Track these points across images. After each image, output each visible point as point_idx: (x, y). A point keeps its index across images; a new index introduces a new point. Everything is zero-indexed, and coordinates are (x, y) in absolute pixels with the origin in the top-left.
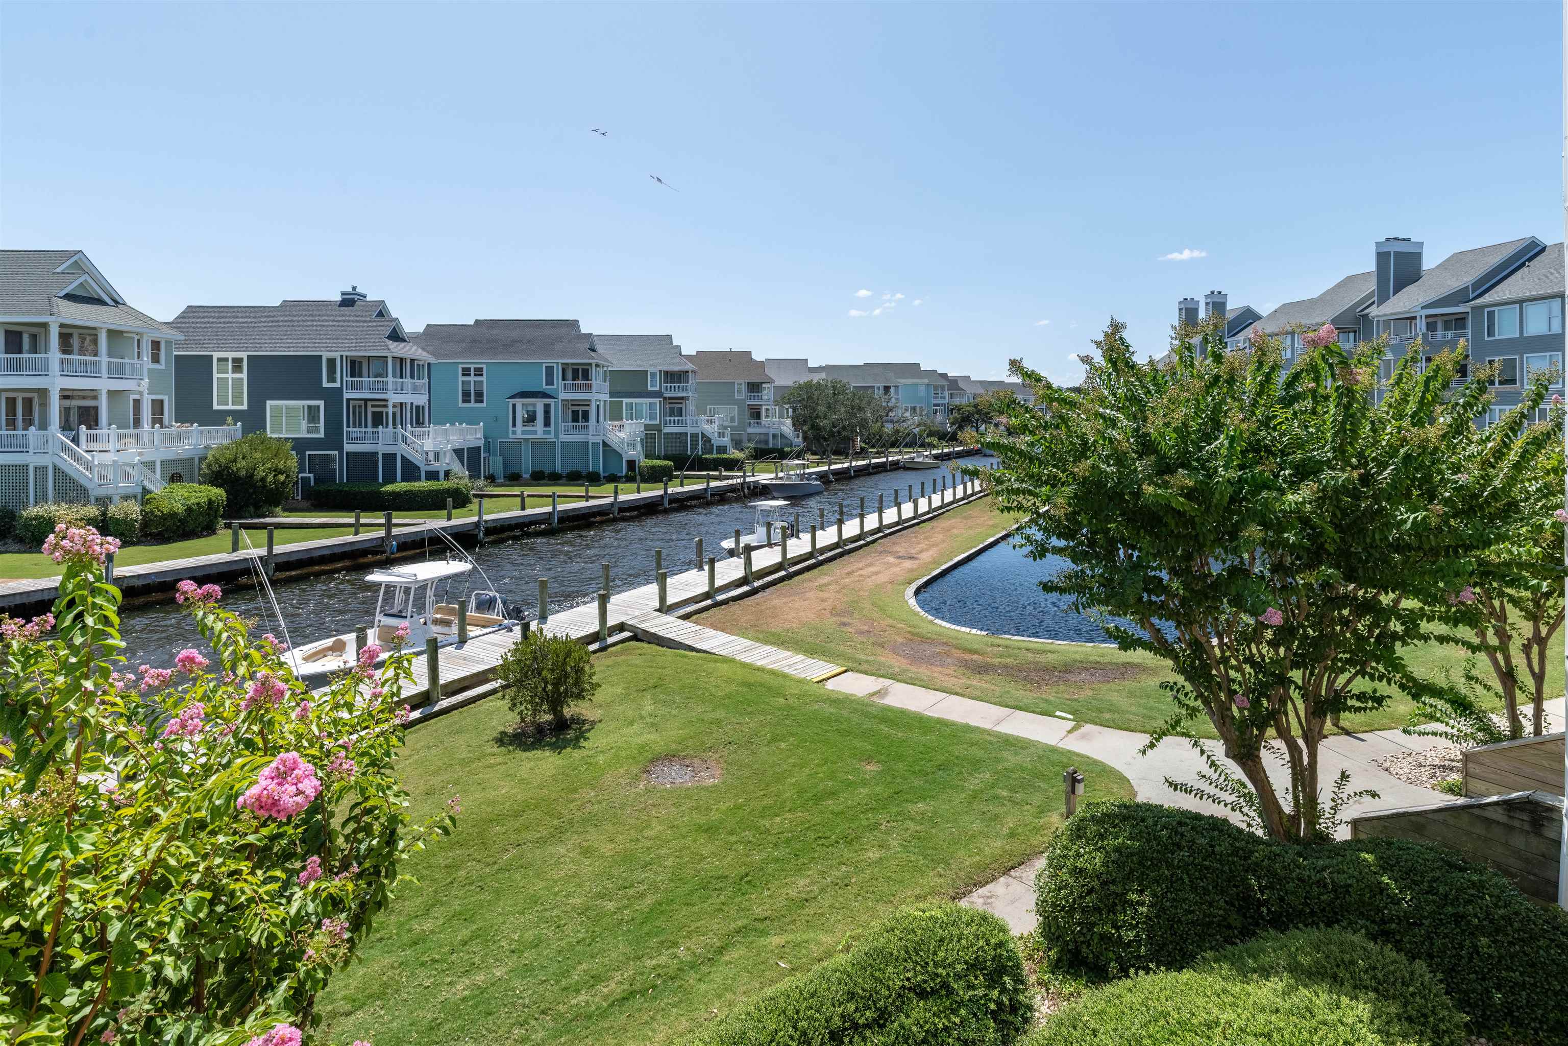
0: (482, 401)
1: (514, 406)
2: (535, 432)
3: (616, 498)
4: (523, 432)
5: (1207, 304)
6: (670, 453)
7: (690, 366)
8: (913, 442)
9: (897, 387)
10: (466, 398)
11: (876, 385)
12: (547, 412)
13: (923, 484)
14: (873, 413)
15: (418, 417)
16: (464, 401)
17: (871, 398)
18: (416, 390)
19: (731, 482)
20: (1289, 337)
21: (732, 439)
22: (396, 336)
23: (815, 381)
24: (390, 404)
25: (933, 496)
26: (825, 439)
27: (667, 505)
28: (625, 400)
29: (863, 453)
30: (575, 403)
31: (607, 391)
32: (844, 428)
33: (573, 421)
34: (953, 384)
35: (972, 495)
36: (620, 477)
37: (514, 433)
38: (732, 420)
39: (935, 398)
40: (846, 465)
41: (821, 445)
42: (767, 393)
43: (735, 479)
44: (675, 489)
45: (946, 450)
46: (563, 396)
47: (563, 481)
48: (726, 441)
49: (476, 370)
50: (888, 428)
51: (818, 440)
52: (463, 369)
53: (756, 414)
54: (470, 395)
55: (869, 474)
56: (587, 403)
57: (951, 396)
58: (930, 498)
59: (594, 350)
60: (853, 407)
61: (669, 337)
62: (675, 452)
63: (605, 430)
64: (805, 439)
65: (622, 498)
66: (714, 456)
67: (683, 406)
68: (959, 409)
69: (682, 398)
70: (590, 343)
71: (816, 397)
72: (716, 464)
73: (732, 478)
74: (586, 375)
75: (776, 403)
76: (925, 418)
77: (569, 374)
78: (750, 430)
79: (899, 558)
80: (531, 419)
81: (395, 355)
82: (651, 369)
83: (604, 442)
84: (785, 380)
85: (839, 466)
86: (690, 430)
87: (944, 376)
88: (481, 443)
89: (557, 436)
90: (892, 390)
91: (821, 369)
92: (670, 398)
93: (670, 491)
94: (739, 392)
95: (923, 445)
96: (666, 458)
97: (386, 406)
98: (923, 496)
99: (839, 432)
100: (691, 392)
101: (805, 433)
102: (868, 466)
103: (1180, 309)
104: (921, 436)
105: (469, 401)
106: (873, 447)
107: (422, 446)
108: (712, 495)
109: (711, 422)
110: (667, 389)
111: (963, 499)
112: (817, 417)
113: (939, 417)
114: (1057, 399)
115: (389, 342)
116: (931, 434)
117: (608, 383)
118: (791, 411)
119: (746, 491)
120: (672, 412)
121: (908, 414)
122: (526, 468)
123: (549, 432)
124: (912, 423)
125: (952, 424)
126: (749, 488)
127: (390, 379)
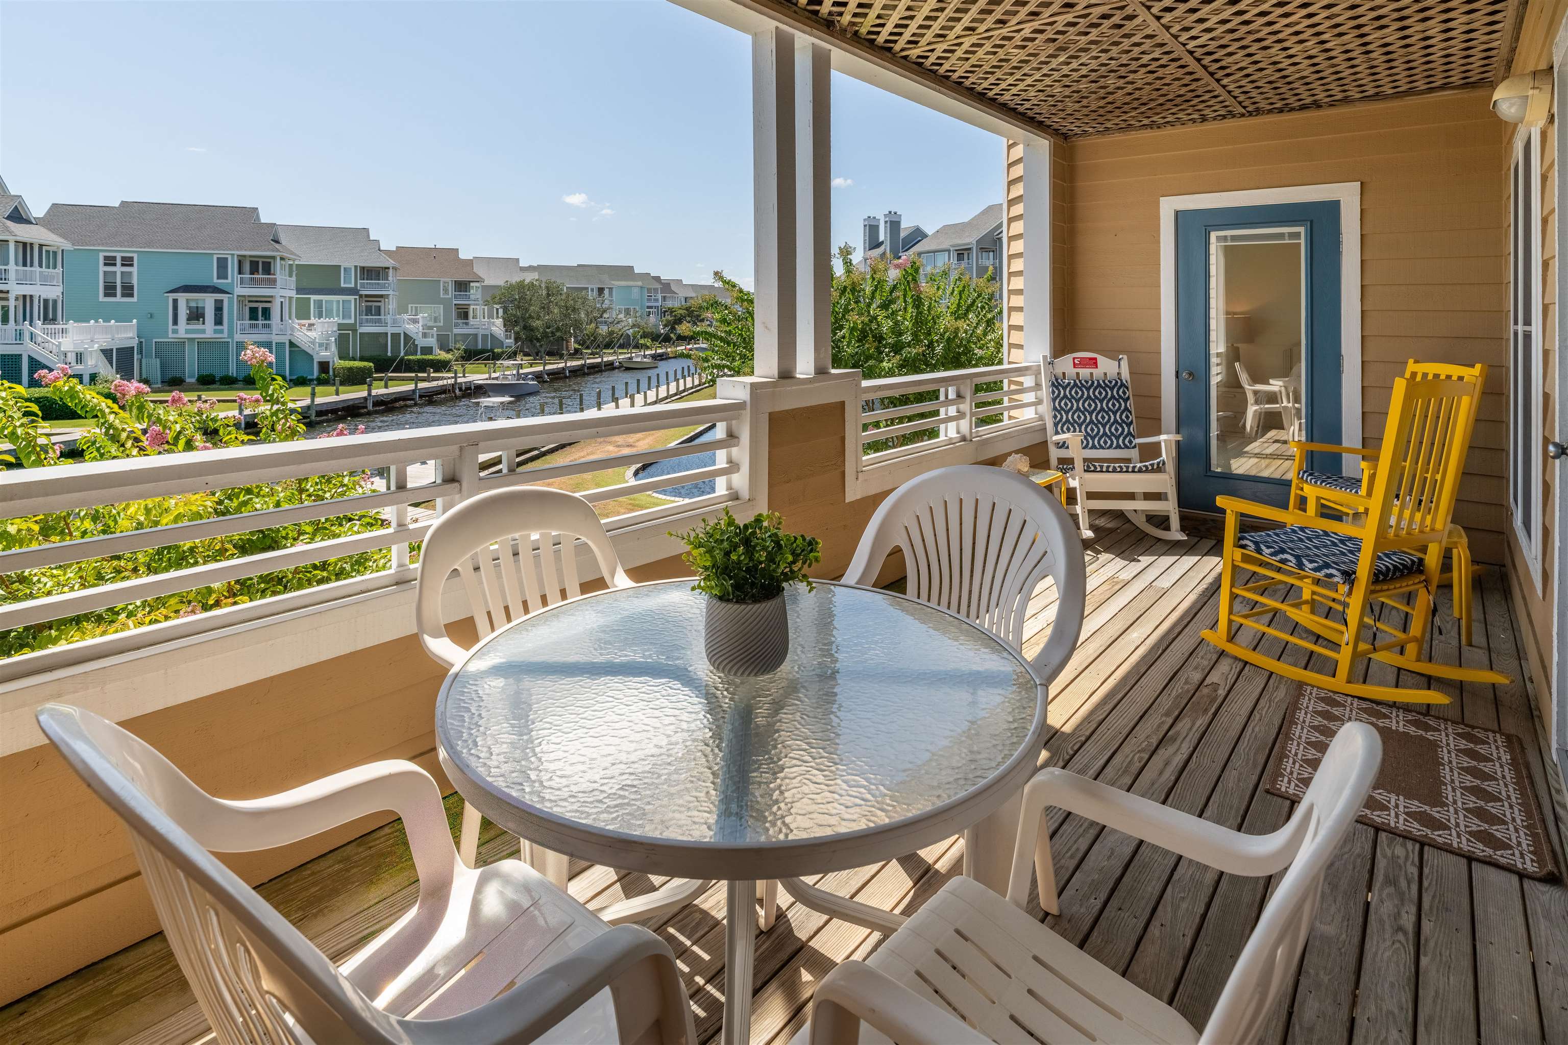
0: (132, 295)
1: (175, 301)
2: (204, 331)
3: (313, 401)
4: (187, 331)
5: (886, 222)
6: (367, 354)
7: (390, 263)
8: (626, 343)
9: (611, 289)
10: (110, 290)
11: (590, 287)
12: (219, 308)
13: (638, 381)
14: (587, 314)
15: (49, 314)
16: (106, 295)
17: (585, 299)
18: (46, 281)
19: (441, 383)
20: (947, 254)
21: (438, 340)
22: (18, 216)
23: (527, 281)
24: (12, 296)
25: (649, 392)
26: (538, 340)
27: (370, 407)
28: (314, 297)
29: (576, 353)
30: (252, 299)
31: (293, 286)
32: (558, 329)
33: (251, 319)
34: (666, 287)
35: (684, 391)
36: (312, 380)
37: (175, 331)
38: (436, 320)
39: (649, 300)
40: (562, 365)
41: (535, 346)
42: (475, 292)
43: (445, 379)
44: (379, 390)
45: (659, 351)
46: (239, 291)
47: (240, 385)
48: (432, 342)
49: (123, 259)
50: (603, 330)
51: (531, 341)
52: (106, 258)
53: (464, 314)
54: (115, 288)
55: (584, 374)
56: (269, 300)
57: (664, 298)
58: (645, 393)
59: (277, 242)
60: (567, 308)
61: (366, 230)
62: (375, 353)
63: (293, 329)
64: (517, 339)
65: (319, 400)
66: (419, 357)
67: (381, 304)
68: (671, 311)
69: (381, 296)
70: (273, 234)
71: (528, 297)
72: (422, 366)
73: (442, 378)
74: (267, 268)
75: (486, 303)
76: (639, 320)
77: (247, 267)
78: (456, 331)
79: (618, 446)
80: (196, 315)
81: (19, 239)
82: (344, 265)
83: (292, 344)
84: (495, 279)
85: (555, 366)
86: (390, 330)
87: (657, 279)
88: (134, 343)
89: (231, 335)
90: (606, 292)
91: (531, 269)
92: (367, 296)
93: (374, 392)
94: (446, 291)
95: (637, 346)
96: (362, 359)
97: (7, 299)
98: (638, 392)
99: (552, 333)
100: (390, 289)
101: (517, 333)
102: (583, 366)
103: (865, 226)
104: (635, 337)
105: (115, 295)
106: (587, 348)
107: (59, 346)
108: (421, 397)
109: (415, 321)
110: (363, 285)
111: (676, 394)
112: (531, 317)
113: (652, 319)
114: (746, 300)
115: (9, 224)
116: (644, 336)
117: (294, 278)
118: (501, 311)
119: (457, 391)
120: (369, 311)
121: (621, 316)
122: (191, 370)
123: (221, 332)
124: (626, 325)
125: (665, 326)
126: (460, 389)
127: (12, 267)
